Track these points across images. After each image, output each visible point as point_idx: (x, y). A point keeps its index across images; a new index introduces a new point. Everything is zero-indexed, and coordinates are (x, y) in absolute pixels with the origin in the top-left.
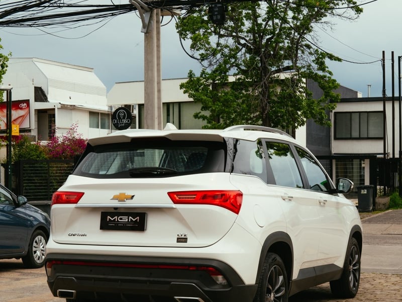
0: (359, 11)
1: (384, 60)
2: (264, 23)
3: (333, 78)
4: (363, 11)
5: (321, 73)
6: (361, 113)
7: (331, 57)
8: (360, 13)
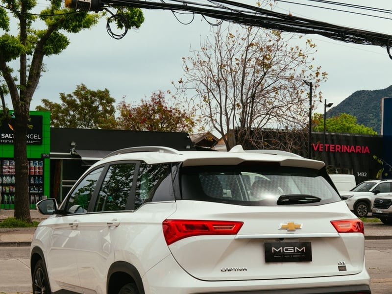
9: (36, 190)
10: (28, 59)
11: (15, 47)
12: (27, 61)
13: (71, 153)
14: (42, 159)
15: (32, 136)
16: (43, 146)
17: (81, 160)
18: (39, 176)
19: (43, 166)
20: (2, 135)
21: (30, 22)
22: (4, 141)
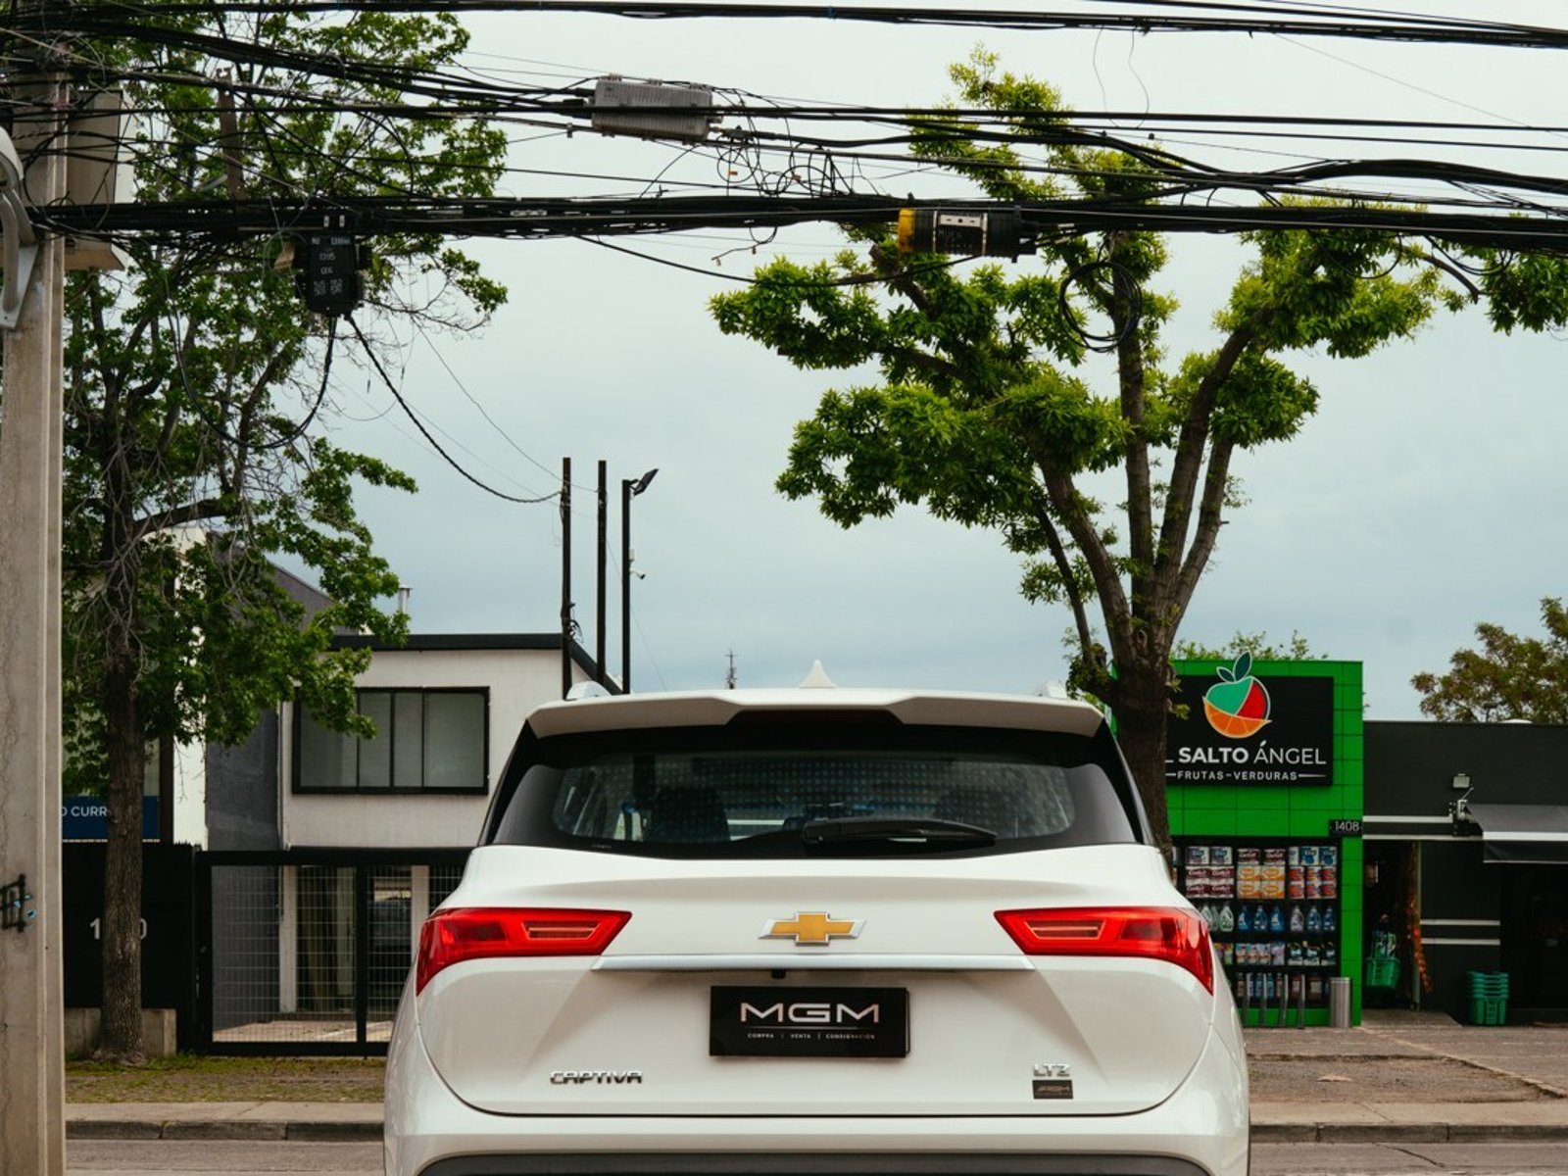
0: (492, 296)
1: (565, 496)
2: (130, 328)
3: (375, 552)
4: (508, 296)
5: (328, 532)
6: (398, 696)
7: (374, 472)
8: (493, 308)
9: (1310, 958)
10: (1157, 463)
11: (1075, 419)
12: (1151, 468)
13: (1455, 816)
14: (1334, 838)
15: (1293, 756)
16: (1335, 791)
17: (1483, 843)
18: (1322, 905)
19: (1339, 866)
20: (1181, 752)
21: (1152, 326)
22: (1188, 775)
